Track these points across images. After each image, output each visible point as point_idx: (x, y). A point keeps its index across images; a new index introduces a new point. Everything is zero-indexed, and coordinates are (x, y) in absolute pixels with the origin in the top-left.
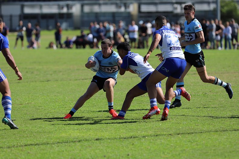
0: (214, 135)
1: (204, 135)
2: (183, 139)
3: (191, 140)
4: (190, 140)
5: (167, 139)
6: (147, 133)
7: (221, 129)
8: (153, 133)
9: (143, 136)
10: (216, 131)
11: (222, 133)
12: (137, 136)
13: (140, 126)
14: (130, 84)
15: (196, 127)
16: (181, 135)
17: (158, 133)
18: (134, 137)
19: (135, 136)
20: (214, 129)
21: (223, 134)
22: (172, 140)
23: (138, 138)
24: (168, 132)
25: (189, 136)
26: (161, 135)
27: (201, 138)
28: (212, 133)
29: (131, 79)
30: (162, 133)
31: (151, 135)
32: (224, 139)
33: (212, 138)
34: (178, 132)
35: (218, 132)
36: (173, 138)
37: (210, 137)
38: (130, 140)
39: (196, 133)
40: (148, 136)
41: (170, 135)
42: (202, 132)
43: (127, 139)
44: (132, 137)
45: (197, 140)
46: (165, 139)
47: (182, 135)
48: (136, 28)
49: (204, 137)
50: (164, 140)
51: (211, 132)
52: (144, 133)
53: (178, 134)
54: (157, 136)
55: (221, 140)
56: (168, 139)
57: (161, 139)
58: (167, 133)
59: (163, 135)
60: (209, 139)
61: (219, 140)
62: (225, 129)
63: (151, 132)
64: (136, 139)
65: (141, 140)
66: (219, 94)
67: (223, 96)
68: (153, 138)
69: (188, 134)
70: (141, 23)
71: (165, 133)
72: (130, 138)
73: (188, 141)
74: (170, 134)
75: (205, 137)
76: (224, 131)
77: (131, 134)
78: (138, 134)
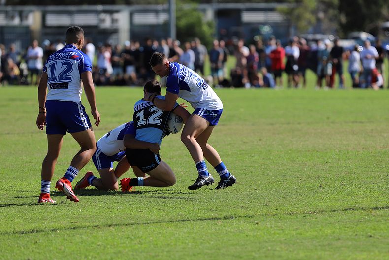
0: (168, 228)
1: (151, 228)
2: (118, 235)
3: (131, 236)
4: (128, 235)
5: (92, 233)
6: (59, 225)
7: (179, 218)
8: (69, 225)
9: (52, 229)
10: (171, 221)
11: (181, 224)
12: (43, 229)
13: (47, 212)
14: (29, 144)
15: (138, 214)
16: (113, 228)
17: (76, 223)
18: (37, 231)
19: (38, 229)
20: (167, 218)
21: (182, 226)
22: (100, 235)
23: (43, 233)
24: (93, 222)
25: (127, 228)
26: (81, 227)
27: (147, 232)
28: (165, 224)
29: (32, 136)
30: (83, 224)
31: (65, 228)
32: (185, 233)
33: (165, 231)
34: (110, 223)
35: (174, 223)
36: (101, 232)
37: (161, 231)
38: (31, 236)
39: (138, 224)
40: (60, 229)
41: (95, 228)
42: (148, 223)
43: (26, 233)
44: (33, 231)
45: (140, 236)
46: (89, 235)
47: (116, 227)
48: (40, 52)
49: (152, 230)
50: (87, 235)
51: (163, 223)
52: (54, 225)
53: (110, 226)
54: (74, 228)
55: (179, 235)
56: (94, 235)
57: (81, 235)
58: (92, 225)
59: (85, 228)
60: (160, 233)
61: (176, 236)
62: (185, 217)
63: (65, 223)
64: (41, 233)
65: (49, 235)
66: (175, 160)
67: (181, 164)
68: (68, 233)
69: (126, 225)
70: (47, 43)
71: (87, 224)
72: (31, 232)
73: (126, 236)
74: (97, 227)
75: (154, 231)
76: (183, 221)
77: (33, 226)
78: (43, 226)
